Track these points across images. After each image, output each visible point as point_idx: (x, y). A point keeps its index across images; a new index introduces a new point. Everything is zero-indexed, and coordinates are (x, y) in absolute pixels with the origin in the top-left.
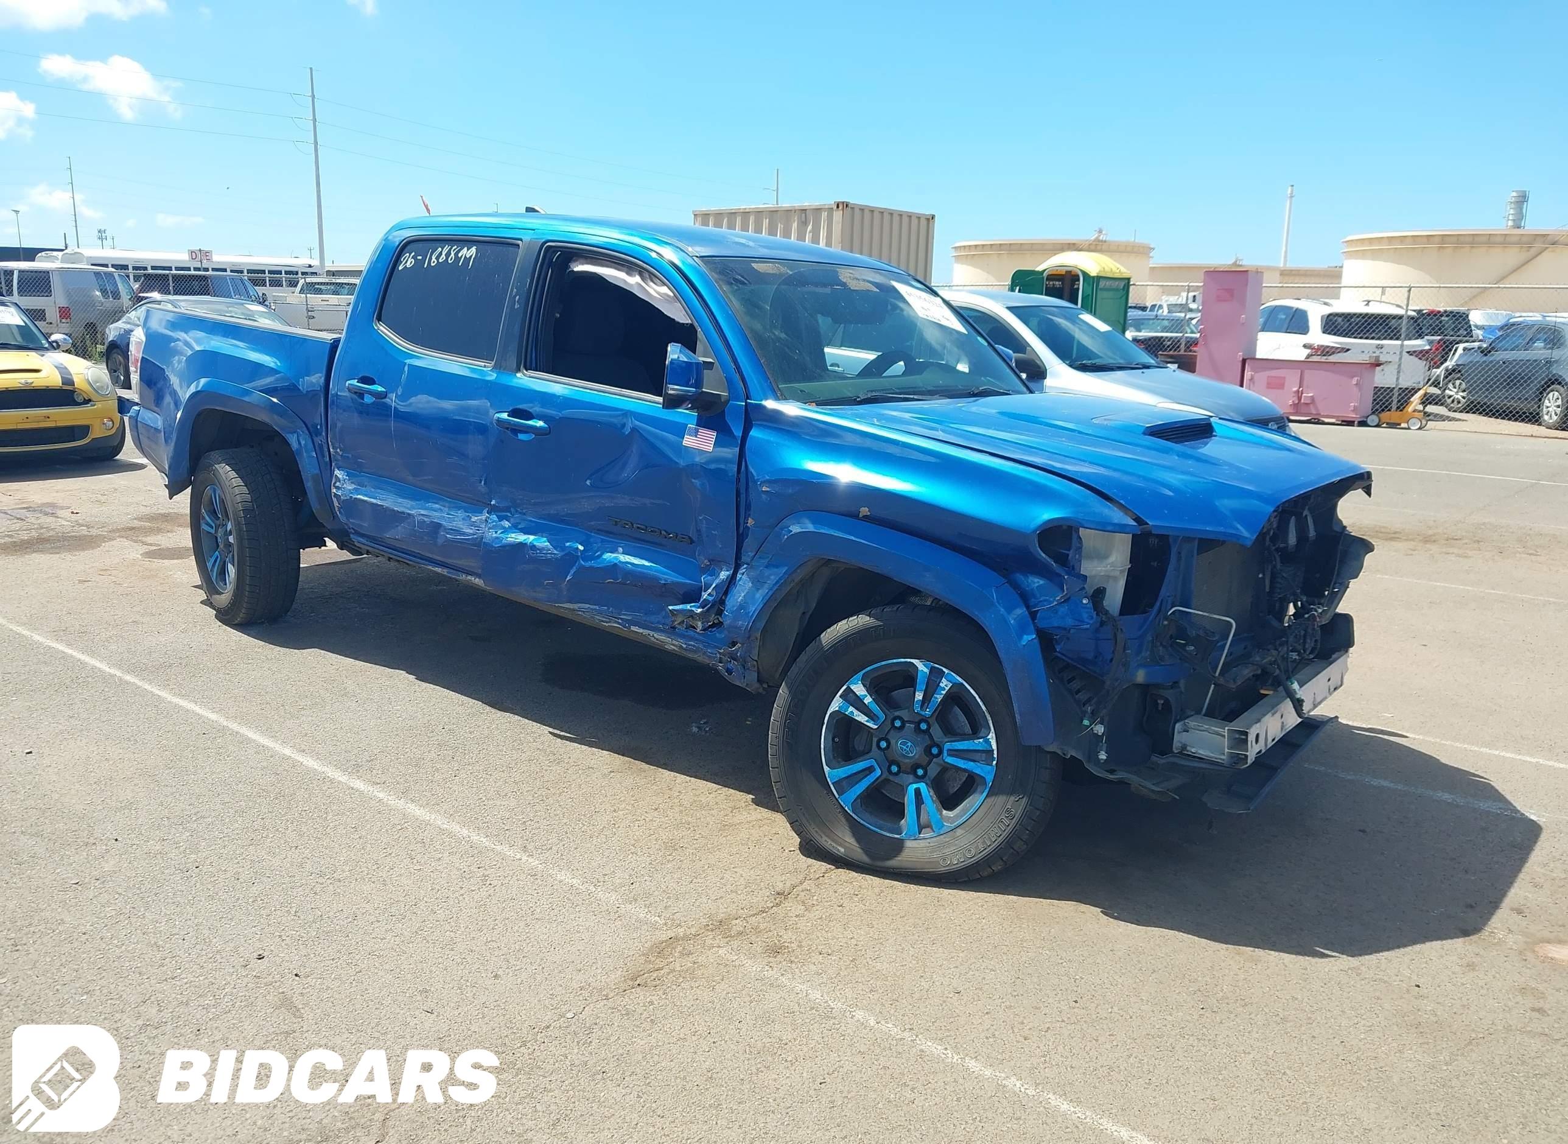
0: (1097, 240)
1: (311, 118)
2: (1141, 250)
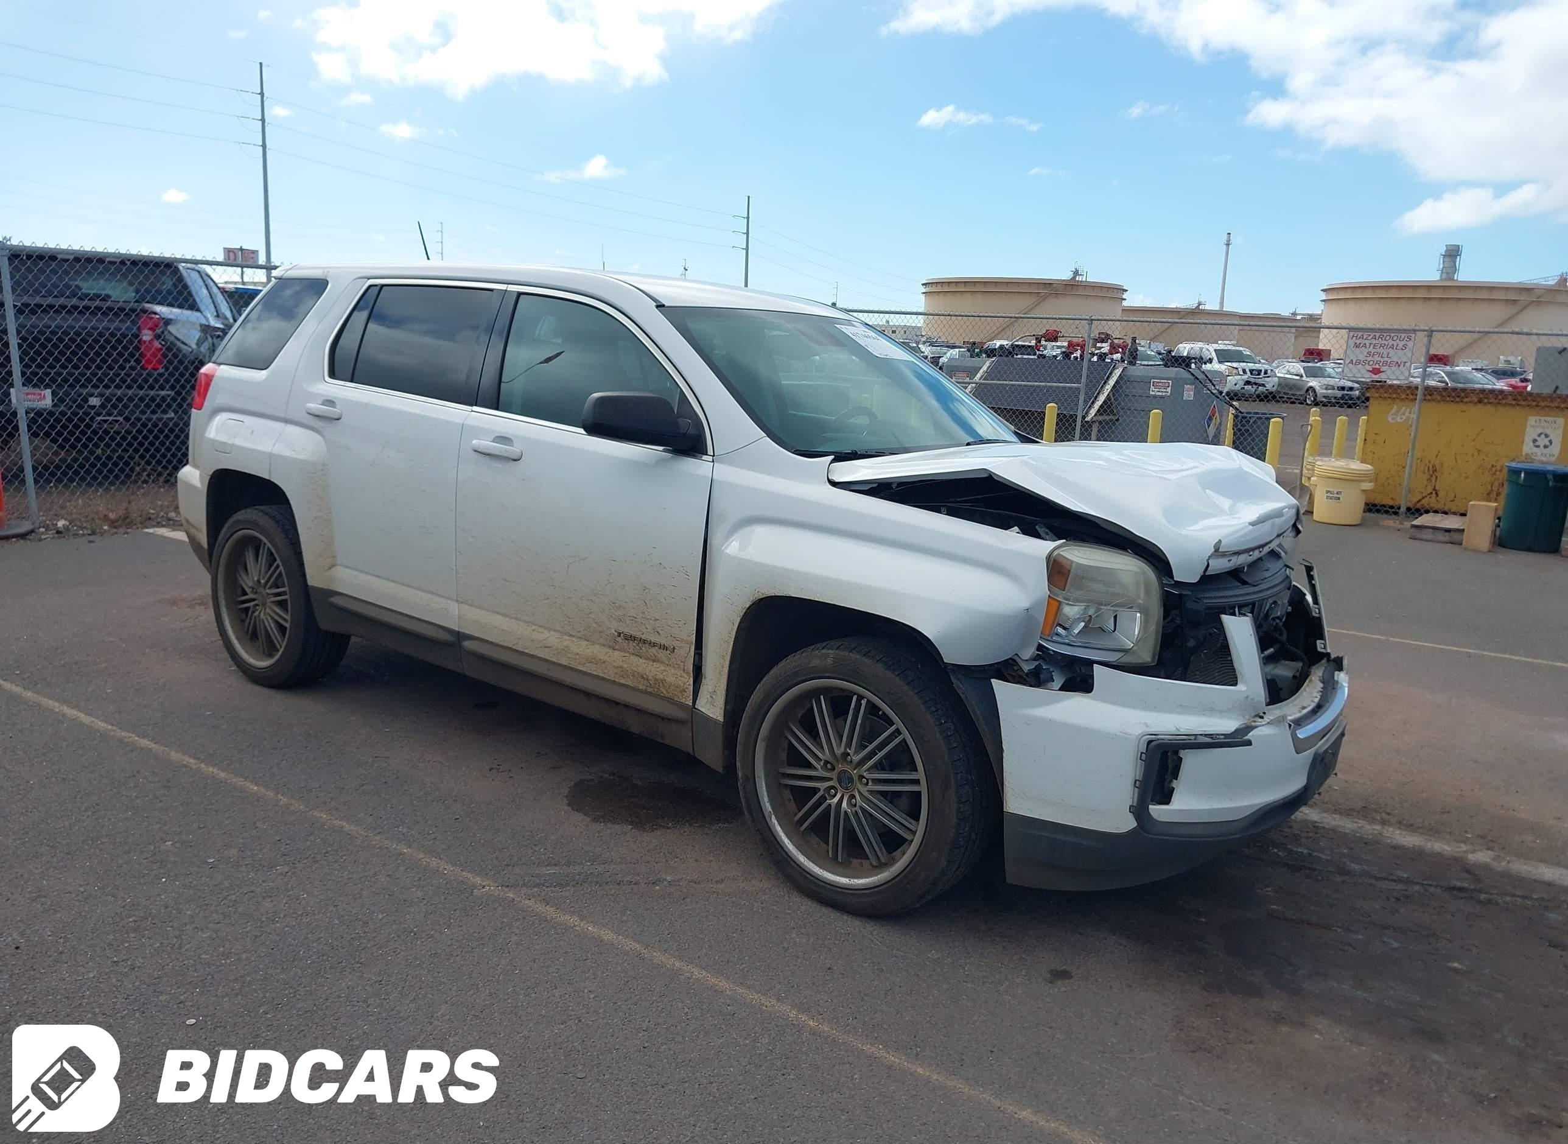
0: (1073, 280)
2: (1114, 292)
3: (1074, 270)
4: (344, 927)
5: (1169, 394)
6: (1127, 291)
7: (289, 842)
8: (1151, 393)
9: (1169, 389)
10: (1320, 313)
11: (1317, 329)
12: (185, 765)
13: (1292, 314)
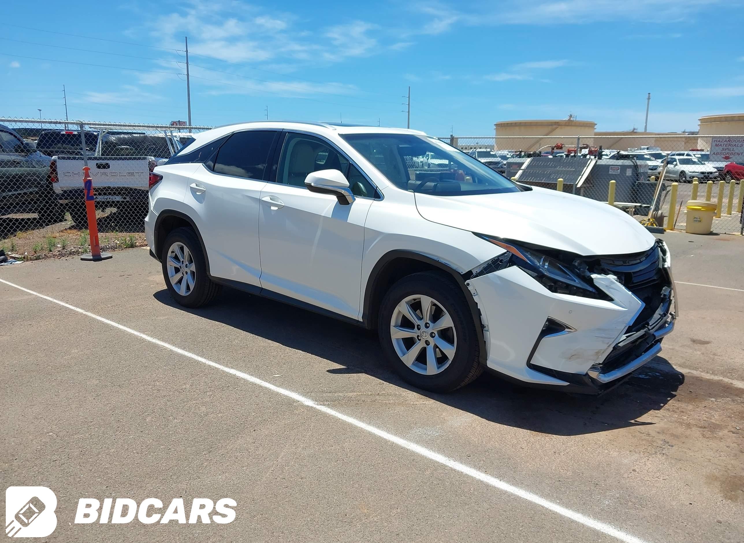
0: (569, 120)
1: (185, 50)
2: (591, 125)
3: (569, 115)
4: (238, 418)
5: (619, 173)
6: (596, 124)
7: (212, 382)
8: (610, 173)
9: (619, 171)
10: (698, 131)
11: (696, 139)
12: (165, 349)
13: (683, 132)
